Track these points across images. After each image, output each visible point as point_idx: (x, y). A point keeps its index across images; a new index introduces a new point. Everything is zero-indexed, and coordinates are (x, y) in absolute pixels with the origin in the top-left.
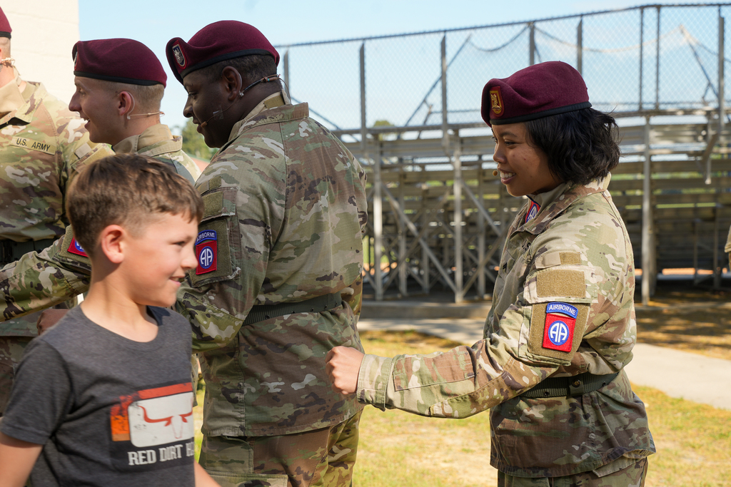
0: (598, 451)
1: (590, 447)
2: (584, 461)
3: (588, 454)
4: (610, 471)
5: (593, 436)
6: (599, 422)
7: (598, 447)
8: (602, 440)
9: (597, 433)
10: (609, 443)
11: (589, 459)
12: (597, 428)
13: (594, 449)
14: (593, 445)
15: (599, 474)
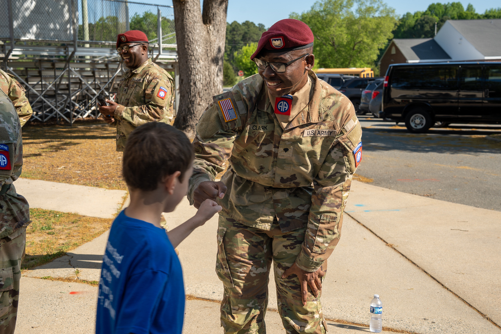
0: (10, 225)
1: (5, 224)
2: (3, 232)
3: (5, 228)
4: (16, 236)
5: (6, 217)
6: (9, 209)
7: (9, 223)
8: (11, 218)
9: (8, 215)
10: (15, 219)
11: (6, 230)
12: (8, 212)
13: (8, 224)
14: (6, 222)
15: (12, 238)
